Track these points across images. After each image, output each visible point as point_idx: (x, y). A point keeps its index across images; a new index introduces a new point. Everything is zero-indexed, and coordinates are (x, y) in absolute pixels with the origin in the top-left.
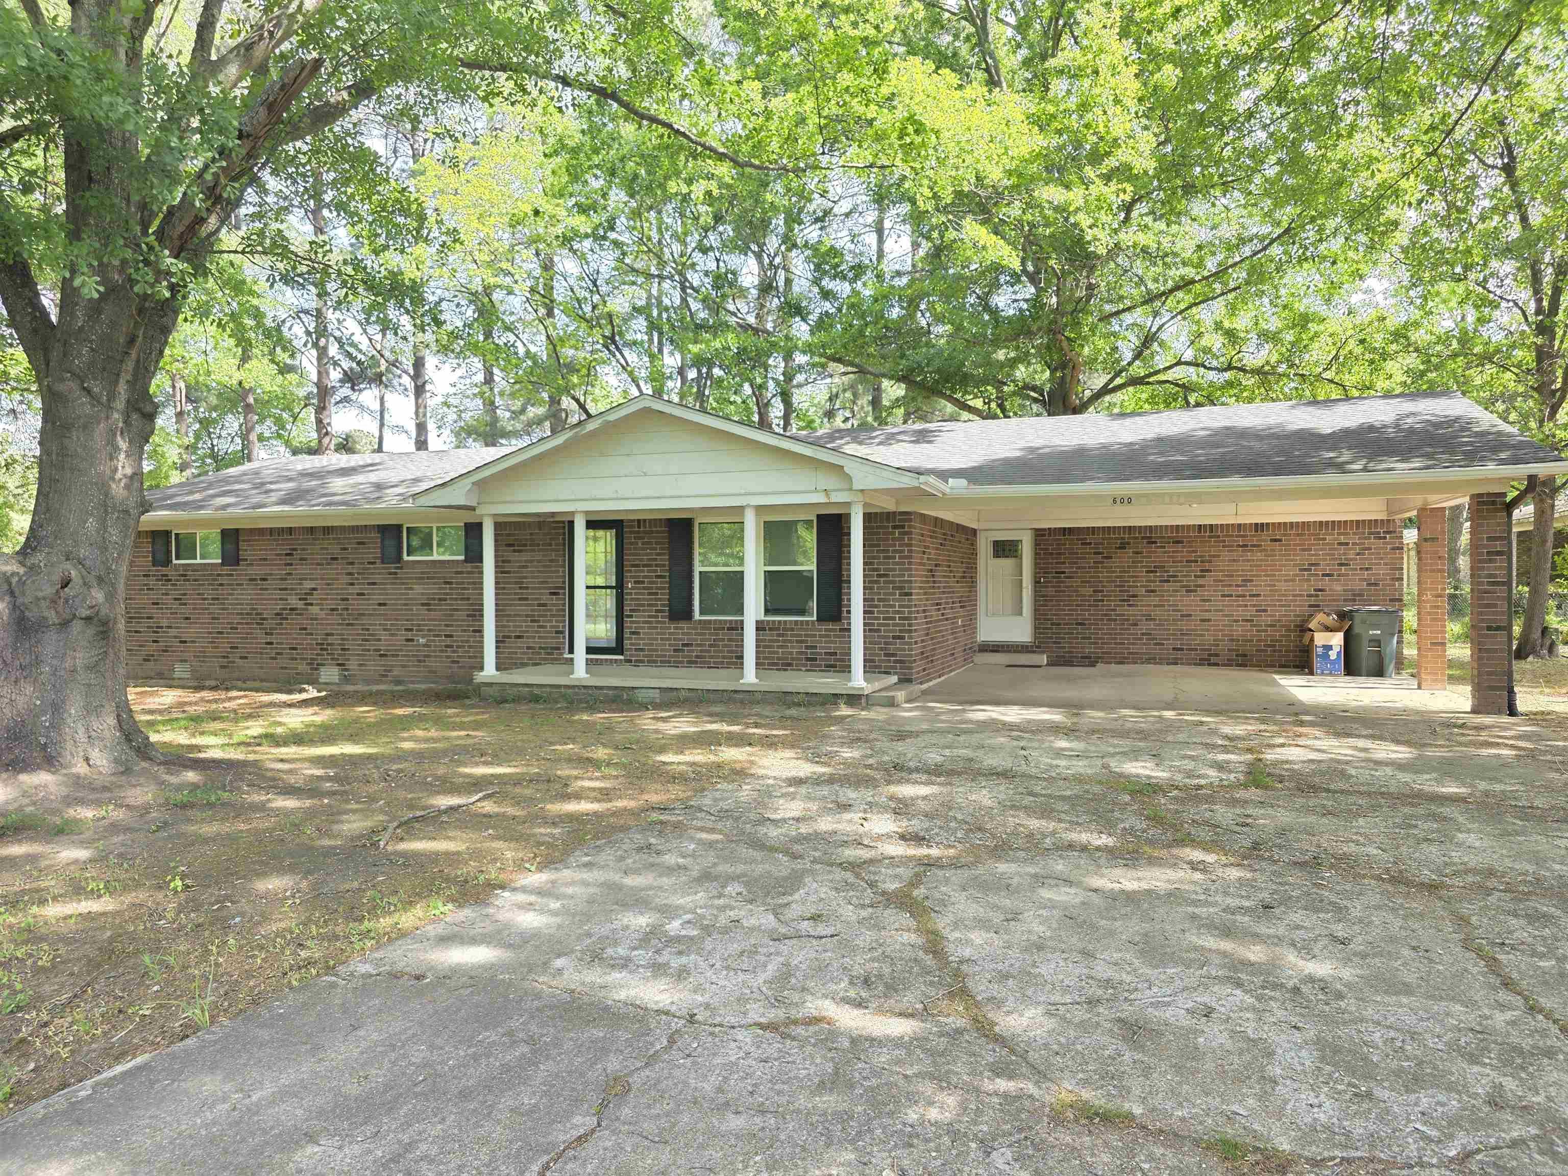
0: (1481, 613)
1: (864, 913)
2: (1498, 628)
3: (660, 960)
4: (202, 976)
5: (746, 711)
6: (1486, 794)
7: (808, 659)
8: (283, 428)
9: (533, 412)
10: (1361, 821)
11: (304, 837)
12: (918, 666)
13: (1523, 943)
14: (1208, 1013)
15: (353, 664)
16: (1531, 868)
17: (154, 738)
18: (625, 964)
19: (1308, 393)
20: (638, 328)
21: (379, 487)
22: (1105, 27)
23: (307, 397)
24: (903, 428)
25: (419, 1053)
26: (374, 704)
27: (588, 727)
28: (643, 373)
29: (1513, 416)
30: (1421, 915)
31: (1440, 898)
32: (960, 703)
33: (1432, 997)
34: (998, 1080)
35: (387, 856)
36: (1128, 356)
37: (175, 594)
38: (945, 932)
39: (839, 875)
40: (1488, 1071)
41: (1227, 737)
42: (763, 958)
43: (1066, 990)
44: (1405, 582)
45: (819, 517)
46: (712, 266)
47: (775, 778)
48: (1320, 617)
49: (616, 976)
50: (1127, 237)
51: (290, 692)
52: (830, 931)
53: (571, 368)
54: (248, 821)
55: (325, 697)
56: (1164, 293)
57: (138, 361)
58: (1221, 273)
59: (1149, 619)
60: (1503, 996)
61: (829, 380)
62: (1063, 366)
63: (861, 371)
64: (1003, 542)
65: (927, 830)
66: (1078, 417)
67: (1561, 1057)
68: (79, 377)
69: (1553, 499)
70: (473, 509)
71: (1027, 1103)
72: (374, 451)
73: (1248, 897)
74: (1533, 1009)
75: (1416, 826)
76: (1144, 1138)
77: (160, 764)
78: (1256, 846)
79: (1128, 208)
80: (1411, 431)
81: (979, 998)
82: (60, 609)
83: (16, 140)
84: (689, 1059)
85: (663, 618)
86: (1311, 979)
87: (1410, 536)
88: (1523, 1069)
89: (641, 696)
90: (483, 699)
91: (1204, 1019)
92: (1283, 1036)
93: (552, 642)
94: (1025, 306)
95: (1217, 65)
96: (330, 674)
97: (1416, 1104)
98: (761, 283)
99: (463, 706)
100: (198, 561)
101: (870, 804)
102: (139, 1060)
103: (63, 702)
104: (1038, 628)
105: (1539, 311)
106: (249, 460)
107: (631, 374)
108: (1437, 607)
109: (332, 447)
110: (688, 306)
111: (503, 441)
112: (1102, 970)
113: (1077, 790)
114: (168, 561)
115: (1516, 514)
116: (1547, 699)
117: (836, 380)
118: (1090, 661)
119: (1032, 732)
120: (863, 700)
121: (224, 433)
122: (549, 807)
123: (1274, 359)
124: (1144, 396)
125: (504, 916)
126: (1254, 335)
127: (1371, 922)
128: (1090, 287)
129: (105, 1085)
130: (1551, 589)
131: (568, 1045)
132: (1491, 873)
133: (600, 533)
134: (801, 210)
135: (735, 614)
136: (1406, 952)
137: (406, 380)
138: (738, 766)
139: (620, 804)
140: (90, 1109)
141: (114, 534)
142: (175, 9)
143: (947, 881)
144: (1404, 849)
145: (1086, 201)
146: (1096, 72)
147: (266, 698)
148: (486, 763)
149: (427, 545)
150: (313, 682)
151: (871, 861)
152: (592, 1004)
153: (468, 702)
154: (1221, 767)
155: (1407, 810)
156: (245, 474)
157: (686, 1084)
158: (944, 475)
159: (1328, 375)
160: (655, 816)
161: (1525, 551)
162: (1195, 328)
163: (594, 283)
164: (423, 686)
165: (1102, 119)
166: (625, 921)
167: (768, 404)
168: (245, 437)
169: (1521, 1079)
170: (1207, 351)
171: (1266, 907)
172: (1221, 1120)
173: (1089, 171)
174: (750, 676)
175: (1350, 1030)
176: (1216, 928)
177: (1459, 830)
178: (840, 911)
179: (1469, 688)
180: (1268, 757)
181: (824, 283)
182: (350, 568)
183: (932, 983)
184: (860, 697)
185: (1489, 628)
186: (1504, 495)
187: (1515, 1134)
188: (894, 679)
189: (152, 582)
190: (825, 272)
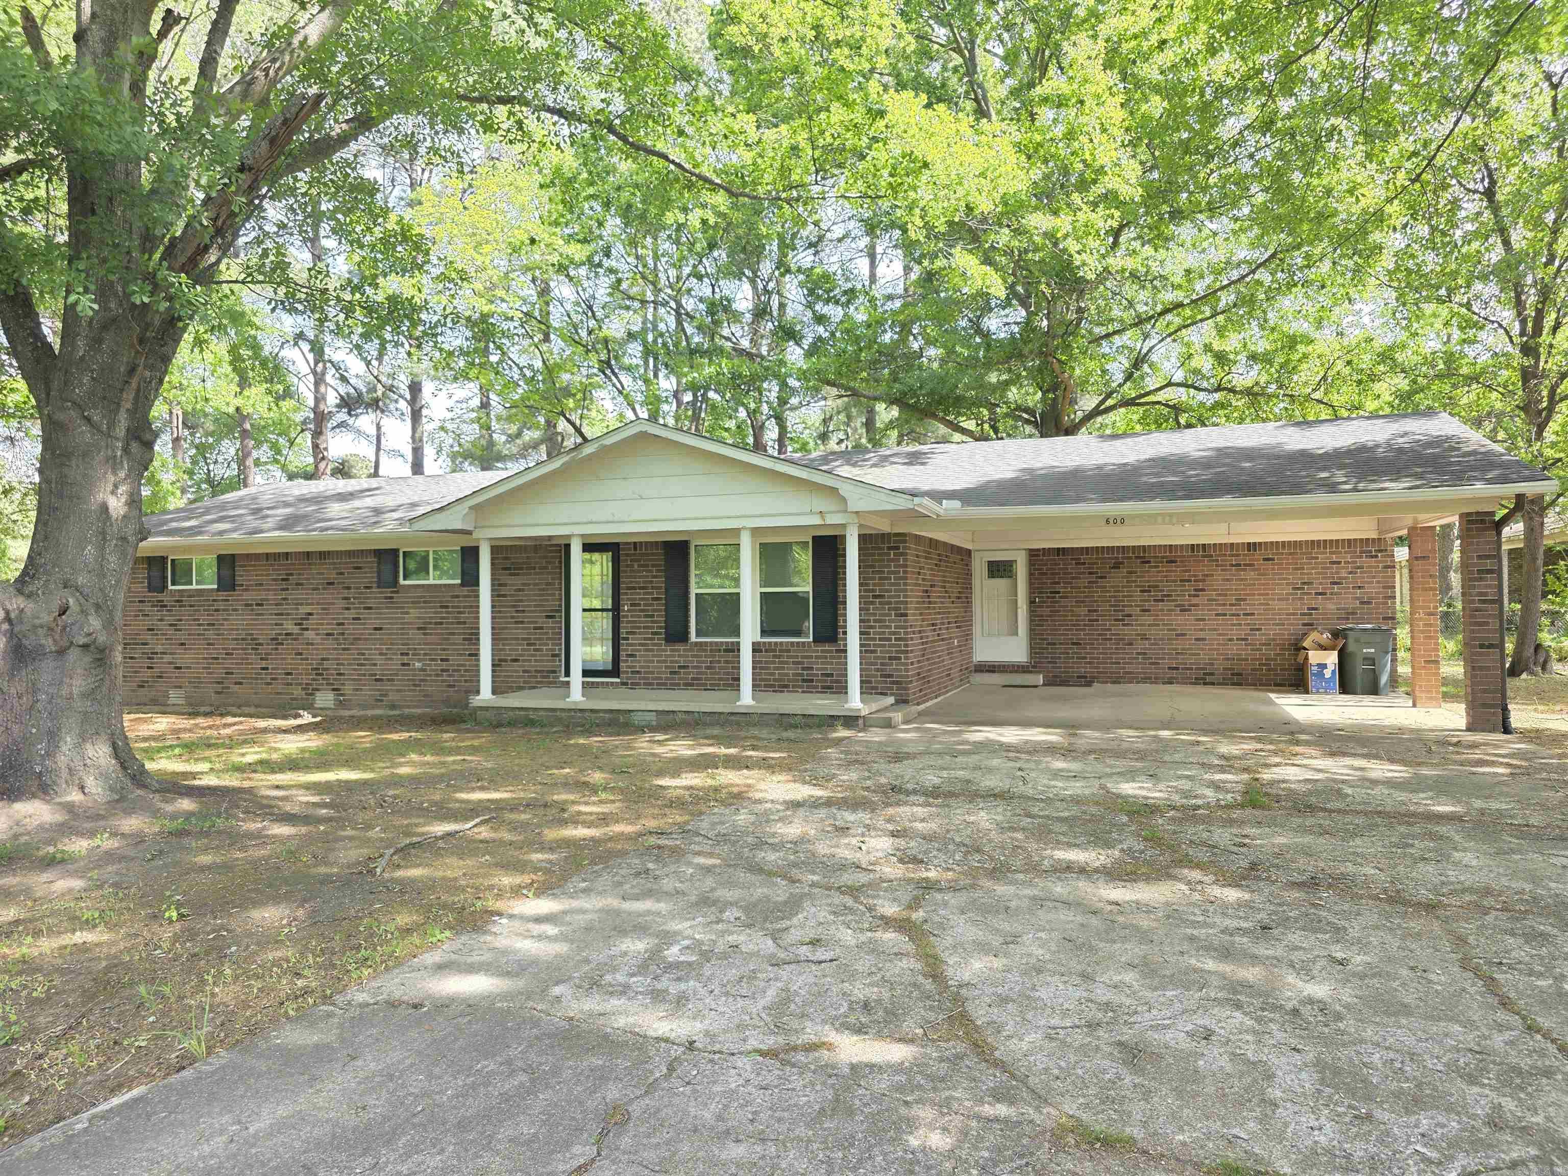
0: (1473, 631)
1: (863, 937)
2: (1491, 646)
3: (659, 986)
4: (198, 1007)
5: (743, 734)
6: (1482, 812)
7: (804, 681)
8: (279, 452)
9: (529, 435)
10: (1358, 841)
11: (299, 864)
12: (914, 686)
13: (1520, 962)
14: (1208, 1035)
15: (348, 689)
16: (1528, 887)
17: (150, 766)
18: (624, 990)
19: (1297, 413)
20: (634, 353)
21: (377, 511)
22: (1089, 58)
23: (304, 422)
24: (896, 449)
25: (417, 1082)
26: (370, 729)
27: (584, 750)
28: (640, 397)
29: (1501, 435)
30: (1419, 934)
31: (1438, 917)
32: (958, 724)
33: (1432, 1018)
34: (998, 1106)
35: (384, 883)
36: (1119, 377)
37: (170, 619)
38: (944, 956)
39: (838, 899)
40: (1487, 1092)
41: (1223, 757)
42: (763, 984)
43: (1065, 1013)
44: (1398, 600)
45: (814, 538)
46: (708, 292)
47: (772, 801)
48: (1314, 636)
49: (616, 1003)
50: (1115, 262)
51: (285, 717)
52: (828, 956)
53: (567, 392)
54: (244, 849)
55: (320, 723)
56: (1152, 317)
57: (138, 390)
58: (1211, 295)
59: (1144, 638)
60: (1502, 1016)
61: (823, 403)
62: (1054, 388)
63: (855, 393)
64: (997, 563)
65: (925, 853)
66: (1070, 438)
67: (1559, 1077)
68: (80, 406)
69: (1542, 516)
70: (469, 533)
71: (1028, 1129)
72: (370, 476)
73: (1246, 919)
74: (1532, 1029)
75: (1412, 846)
76: (1144, 1162)
77: (157, 791)
78: (1253, 866)
79: (1116, 233)
80: (1401, 451)
81: (979, 1023)
82: (57, 637)
83: (20, 173)
84: (689, 1088)
85: (660, 640)
86: (1310, 1001)
87: (1402, 554)
88: (1522, 1089)
89: (637, 719)
90: (478, 723)
91: (1204, 1042)
92: (1283, 1059)
93: (548, 665)
94: (1016, 329)
95: (1202, 95)
96: (325, 699)
97: (1417, 1126)
98: (756, 307)
99: (458, 731)
100: (194, 586)
101: (867, 827)
102: (136, 1092)
103: (59, 729)
104: (1034, 649)
105: (1522, 333)
106: (246, 486)
107: (626, 397)
108: (1431, 625)
109: (328, 471)
110: (683, 330)
111: (499, 465)
112: (1102, 994)
113: (1075, 811)
114: (165, 587)
115: (1506, 531)
116: (1541, 716)
117: (829, 403)
118: (1087, 681)
119: (1029, 753)
120: (861, 722)
121: (220, 459)
122: (546, 831)
123: (1263, 379)
124: (1136, 417)
125: (501, 942)
126: (1242, 358)
127: (1370, 943)
128: (1080, 310)
129: (102, 1118)
130: (1544, 606)
131: (567, 1074)
132: (1488, 891)
133: (596, 556)
134: (794, 236)
135: (730, 636)
136: (1405, 972)
137: (403, 405)
138: (735, 790)
139: (618, 828)
140: (87, 1142)
141: (113, 561)
142: (177, 45)
143: (945, 904)
144: (1401, 868)
145: (1074, 228)
146: (1082, 102)
147: (262, 724)
148: (482, 789)
149: (423, 568)
150: (309, 707)
151: (870, 885)
152: (590, 1032)
153: (463, 726)
154: (1217, 786)
155: (1402, 829)
156: (241, 499)
157: (686, 1113)
158: (938, 496)
159: (1317, 395)
160: (652, 840)
161: (1515, 569)
162: (1184, 350)
163: (590, 307)
164: (419, 711)
165: (1088, 146)
166: (624, 947)
167: (762, 427)
168: (241, 461)
169: (1520, 1099)
170: (1196, 372)
171: (1264, 928)
172: (1222, 1143)
173: (1076, 197)
174: (746, 698)
175: (1349, 1052)
176: (1216, 950)
177: (1455, 849)
178: (839, 935)
179: (1463, 706)
180: (1265, 776)
181: (817, 308)
182: (345, 593)
183: (931, 1008)
184: (857, 718)
185: (1482, 646)
186: (1493, 514)
187: (1515, 1155)
188: (891, 700)
189: (147, 608)
190: (819, 297)
